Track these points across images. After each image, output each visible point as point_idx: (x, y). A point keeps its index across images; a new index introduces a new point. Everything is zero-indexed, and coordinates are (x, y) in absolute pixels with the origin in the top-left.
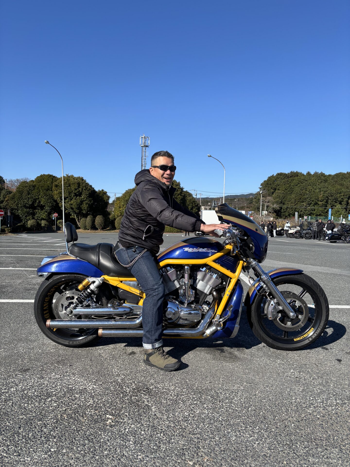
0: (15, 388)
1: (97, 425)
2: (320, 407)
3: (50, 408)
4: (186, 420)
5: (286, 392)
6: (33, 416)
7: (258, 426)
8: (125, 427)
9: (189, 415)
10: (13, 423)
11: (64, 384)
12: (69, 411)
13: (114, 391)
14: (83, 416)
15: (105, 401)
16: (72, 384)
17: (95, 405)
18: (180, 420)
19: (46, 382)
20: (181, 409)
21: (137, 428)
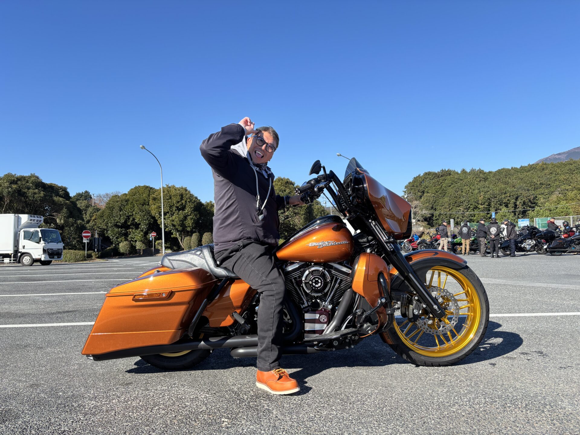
0: (118, 400)
1: (211, 428)
2: (465, 405)
3: (158, 415)
4: (312, 421)
5: (428, 394)
6: (140, 423)
7: (393, 423)
8: (242, 428)
9: (315, 416)
10: (117, 430)
11: (172, 395)
12: (180, 417)
13: (230, 398)
14: (195, 421)
15: (219, 407)
16: (182, 394)
17: (208, 411)
18: (304, 420)
19: (151, 394)
20: (306, 411)
21: (256, 428)
